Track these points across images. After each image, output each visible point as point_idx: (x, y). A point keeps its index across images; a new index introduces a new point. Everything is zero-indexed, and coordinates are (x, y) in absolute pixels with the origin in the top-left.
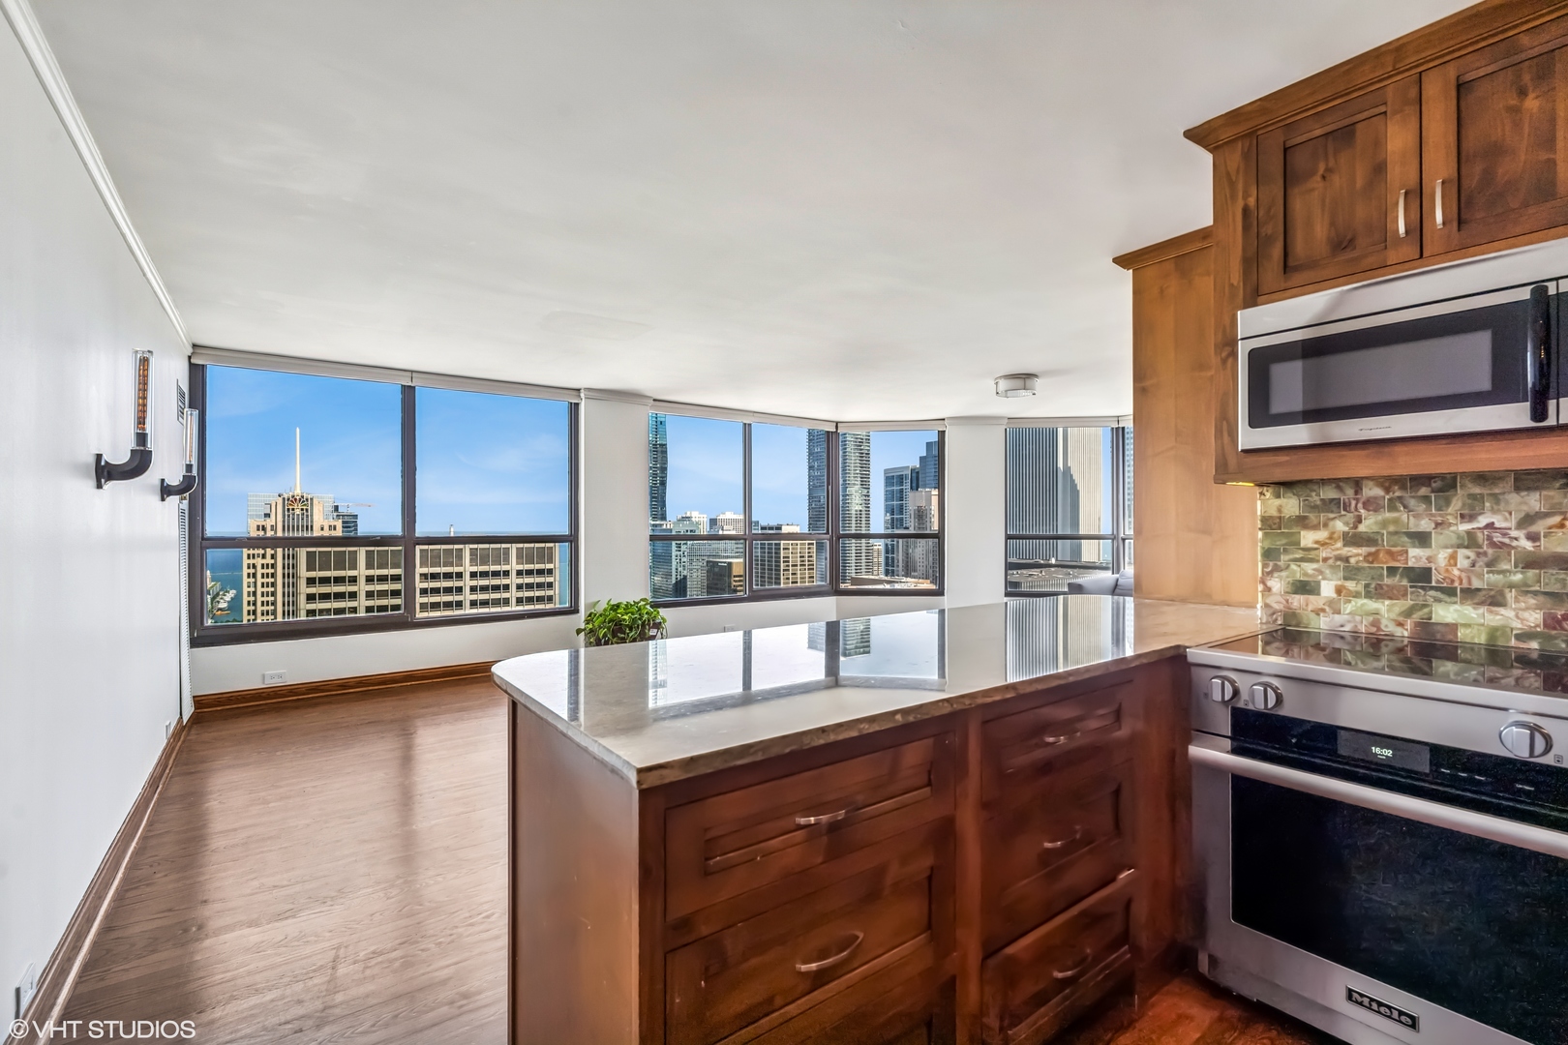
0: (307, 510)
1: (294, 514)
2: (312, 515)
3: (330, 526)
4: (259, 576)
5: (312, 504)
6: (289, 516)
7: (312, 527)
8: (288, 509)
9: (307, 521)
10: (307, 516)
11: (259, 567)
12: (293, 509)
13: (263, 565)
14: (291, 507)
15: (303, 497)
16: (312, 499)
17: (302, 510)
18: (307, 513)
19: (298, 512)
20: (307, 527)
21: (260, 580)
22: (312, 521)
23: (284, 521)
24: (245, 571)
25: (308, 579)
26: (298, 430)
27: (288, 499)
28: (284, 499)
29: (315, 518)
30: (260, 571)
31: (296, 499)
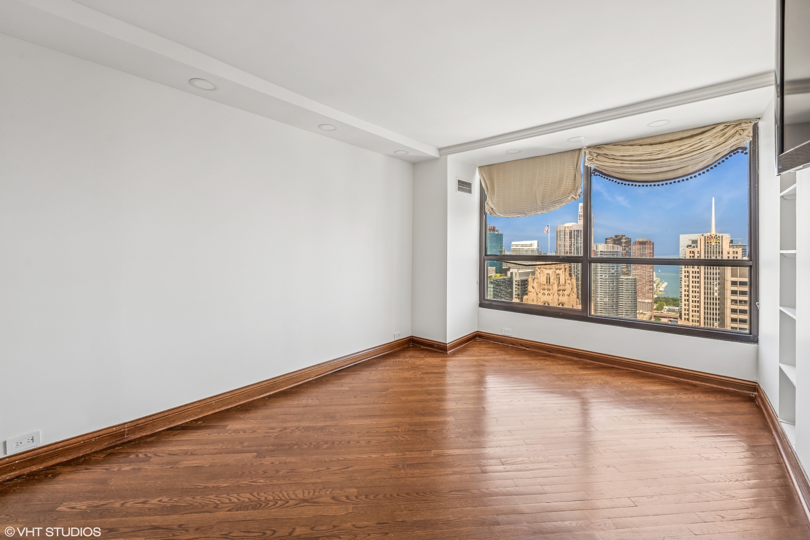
0: (719, 243)
1: (711, 245)
2: (722, 246)
3: (734, 252)
4: (691, 277)
5: (722, 239)
6: (708, 246)
7: (722, 252)
8: (708, 243)
9: (719, 249)
10: (719, 246)
11: (691, 273)
12: (710, 242)
13: (693, 272)
14: (709, 241)
15: (716, 235)
16: (722, 237)
17: (716, 242)
18: (719, 245)
19: (713, 244)
20: (719, 252)
21: (691, 280)
22: (722, 249)
23: (705, 249)
24: (683, 274)
25: (732, 282)
26: (713, 198)
27: (708, 237)
28: (705, 237)
29: (724, 247)
30: (691, 275)
31: (712, 237)
